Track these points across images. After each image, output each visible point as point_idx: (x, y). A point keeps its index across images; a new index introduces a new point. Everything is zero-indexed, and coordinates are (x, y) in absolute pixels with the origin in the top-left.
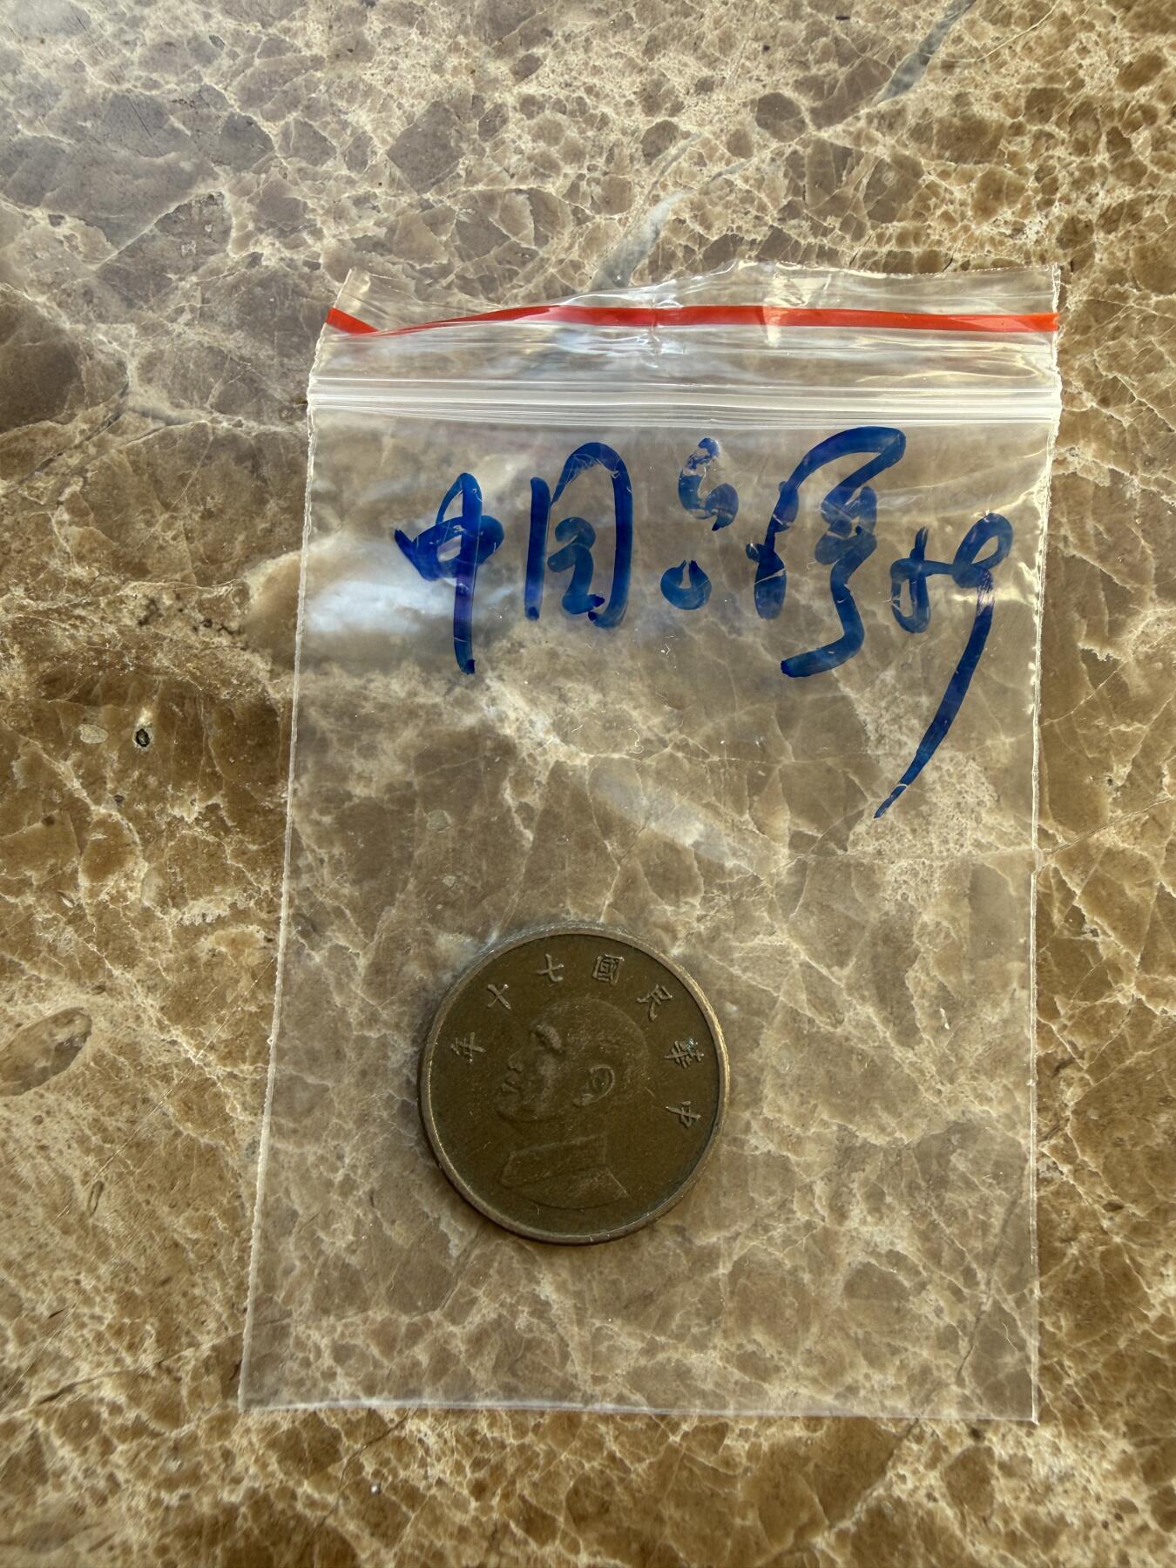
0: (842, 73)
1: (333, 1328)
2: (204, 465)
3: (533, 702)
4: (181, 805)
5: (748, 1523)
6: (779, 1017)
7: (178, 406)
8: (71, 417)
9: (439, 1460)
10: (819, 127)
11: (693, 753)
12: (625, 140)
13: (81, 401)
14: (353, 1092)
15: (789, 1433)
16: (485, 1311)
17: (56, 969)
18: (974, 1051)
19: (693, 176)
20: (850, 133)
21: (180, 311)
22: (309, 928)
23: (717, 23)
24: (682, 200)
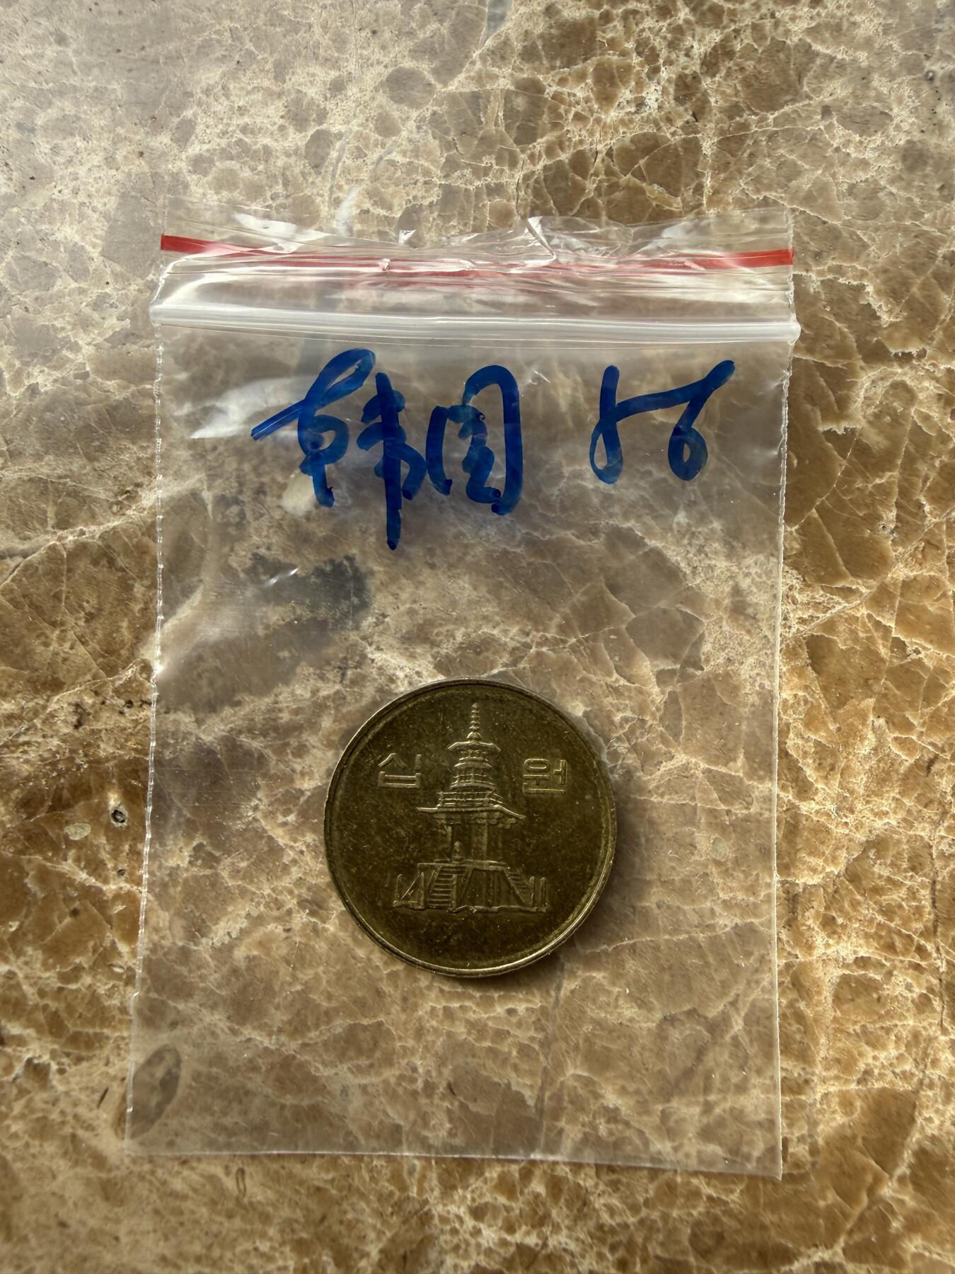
0: (445, 30)
1: (465, 1197)
2: (68, 579)
3: (412, 656)
4: (173, 856)
5: (830, 1201)
6: (703, 820)
7: (28, 538)
9: (583, 1257)
10: (445, 84)
11: (554, 643)
12: (292, 160)
14: (403, 1017)
15: (834, 1124)
16: (572, 1133)
18: (860, 782)
19: (359, 169)
20: (472, 78)
22: (315, 908)
23: (325, 27)
24: (359, 194)
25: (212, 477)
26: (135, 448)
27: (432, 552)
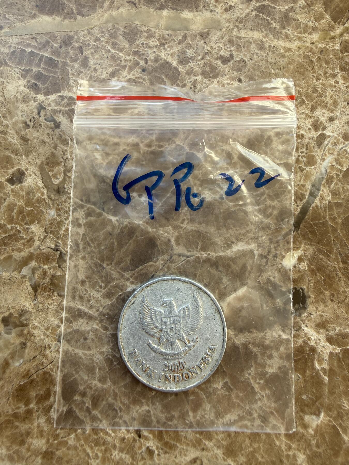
2: (201, 270)
3: (318, 333)
4: (216, 384)
7: (191, 251)
8: (158, 259)
12: (310, 141)
13: (160, 254)
17: (188, 444)
19: (334, 150)
21: (184, 220)
22: (264, 420)
23: (331, 97)
24: (332, 159)
25: (259, 247)
26: (234, 229)
27: (333, 295)
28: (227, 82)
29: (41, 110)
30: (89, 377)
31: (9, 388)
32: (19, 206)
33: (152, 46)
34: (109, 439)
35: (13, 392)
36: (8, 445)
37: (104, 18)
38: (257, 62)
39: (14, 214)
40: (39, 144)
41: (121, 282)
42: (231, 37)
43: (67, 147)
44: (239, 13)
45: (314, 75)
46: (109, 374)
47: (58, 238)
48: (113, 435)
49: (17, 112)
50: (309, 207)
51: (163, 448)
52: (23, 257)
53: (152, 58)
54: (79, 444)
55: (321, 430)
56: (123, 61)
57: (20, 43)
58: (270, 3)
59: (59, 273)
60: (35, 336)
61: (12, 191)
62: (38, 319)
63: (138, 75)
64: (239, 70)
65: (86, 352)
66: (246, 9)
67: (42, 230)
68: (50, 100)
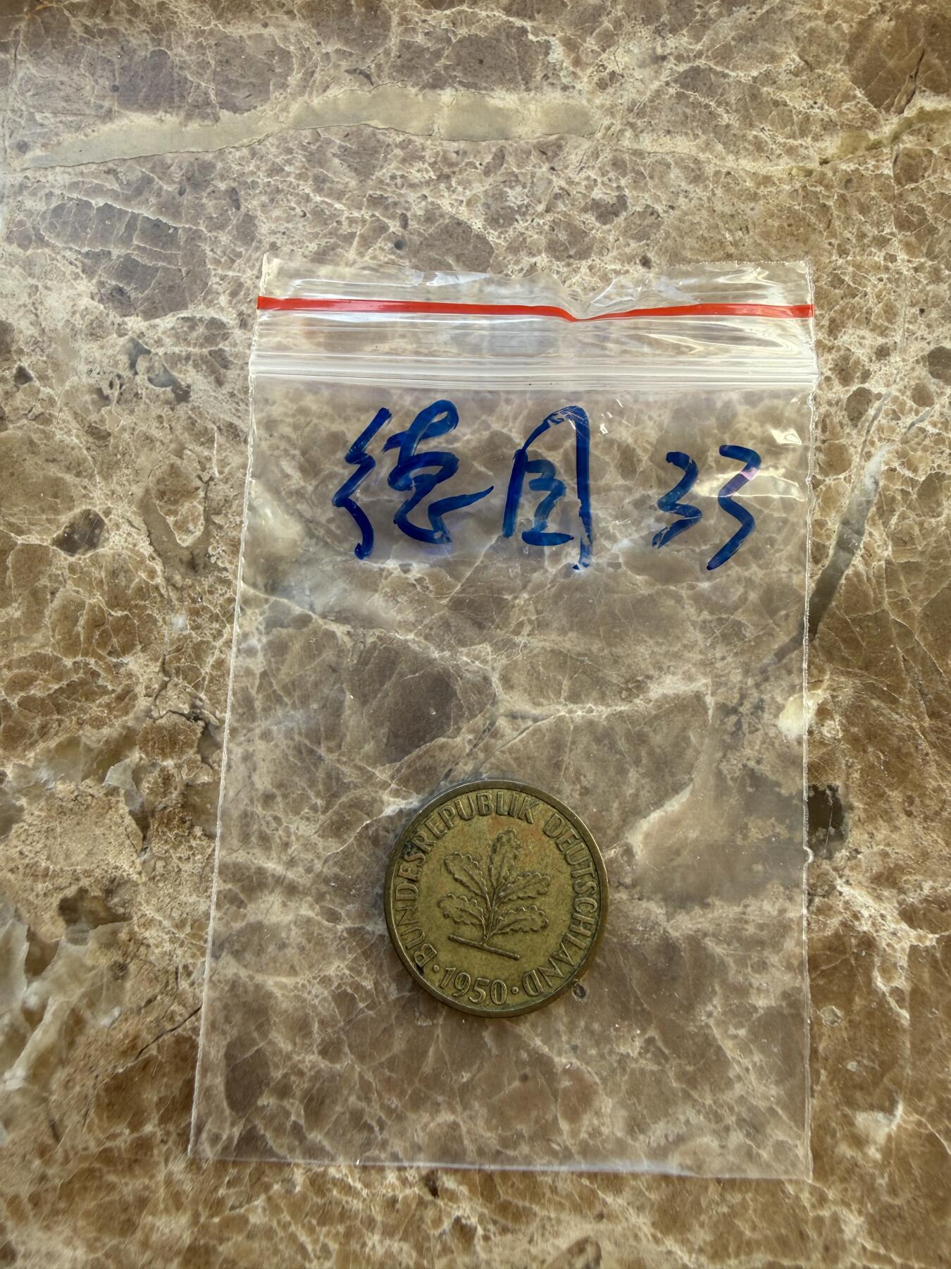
2: (571, 751)
3: (879, 898)
4: (624, 1043)
7: (540, 704)
8: (459, 729)
12: (833, 410)
17: (561, 1205)
19: (892, 430)
21: (521, 625)
22: (753, 1130)
23: (878, 296)
24: (889, 452)
25: (716, 685)
26: (651, 642)
27: (911, 800)
28: (613, 267)
29: (137, 356)
30: (295, 1044)
31: (87, 1085)
32: (92, 607)
33: (416, 181)
34: (356, 1205)
35: (98, 1096)
36: (92, 1235)
37: (291, 115)
38: (686, 214)
39: (79, 629)
40: (138, 445)
41: (365, 793)
42: (617, 153)
43: (211, 448)
44: (634, 91)
45: (833, 241)
46: (347, 1033)
47: (196, 687)
48: (365, 1192)
49: (74, 363)
50: (839, 578)
51: (496, 1217)
52: (107, 741)
53: (420, 213)
54: (279, 1222)
55: (898, 1150)
56: (345, 223)
57: (74, 186)
58: (712, 64)
59: (205, 778)
60: (148, 946)
61: (72, 569)
62: (154, 901)
63: (383, 258)
64: (642, 236)
65: (284, 980)
66: (651, 81)
67: (155, 667)
68: (160, 330)
